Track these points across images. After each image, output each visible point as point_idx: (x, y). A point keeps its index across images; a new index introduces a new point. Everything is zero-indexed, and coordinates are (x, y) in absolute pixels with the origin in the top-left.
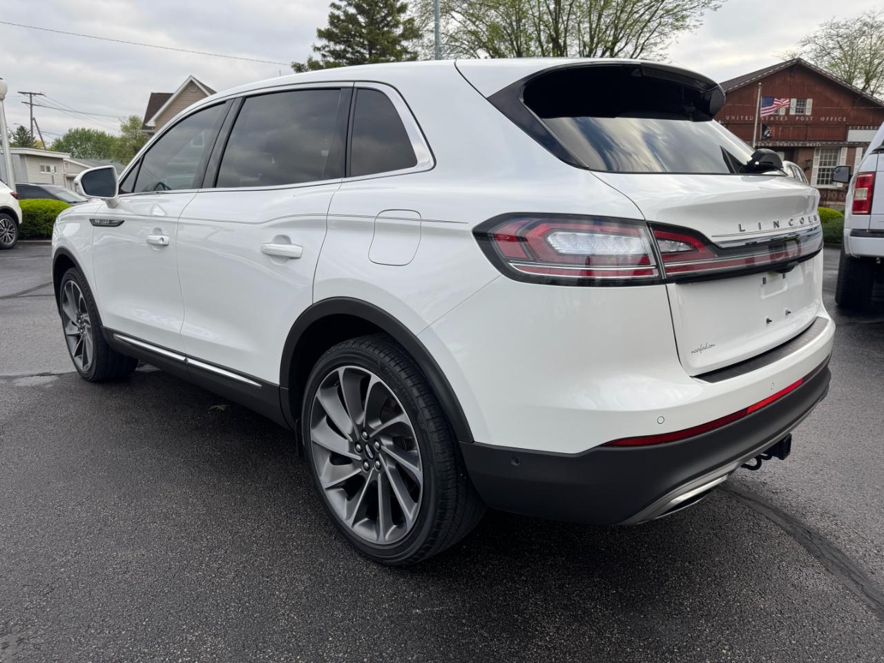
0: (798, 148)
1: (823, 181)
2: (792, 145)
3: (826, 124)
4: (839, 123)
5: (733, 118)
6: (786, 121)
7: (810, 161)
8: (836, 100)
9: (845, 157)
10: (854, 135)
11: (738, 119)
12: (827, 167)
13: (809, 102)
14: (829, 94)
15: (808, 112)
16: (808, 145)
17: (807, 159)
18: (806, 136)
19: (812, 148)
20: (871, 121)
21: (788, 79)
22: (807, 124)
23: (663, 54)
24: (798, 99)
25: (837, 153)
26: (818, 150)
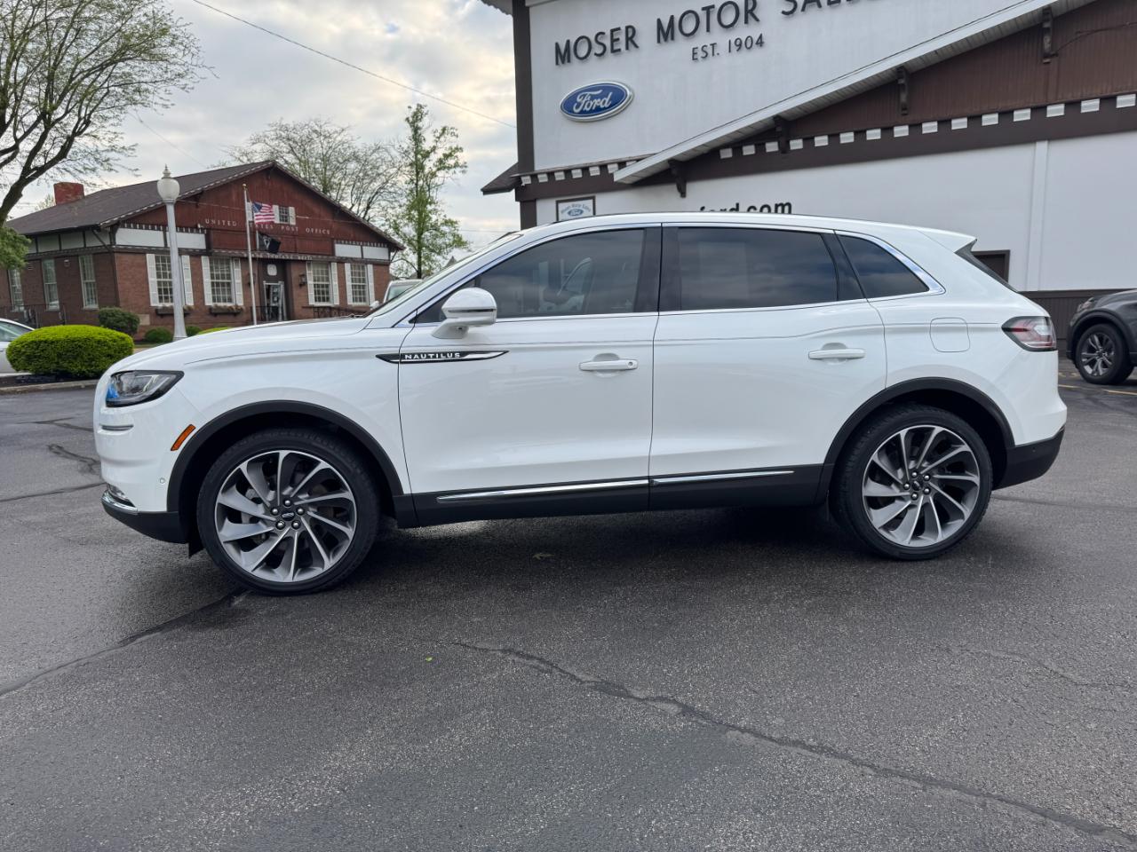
0: (290, 260)
1: (319, 298)
2: (283, 257)
3: (312, 237)
4: (324, 236)
5: (214, 222)
6: (272, 230)
7: (304, 275)
8: (316, 210)
9: (336, 272)
10: (342, 250)
11: (219, 223)
12: (321, 283)
13: (292, 210)
14: (309, 203)
15: (293, 222)
16: (299, 258)
17: (301, 274)
18: (296, 248)
19: (304, 262)
20: (352, 235)
21: (266, 182)
22: (294, 235)
23: (118, 131)
24: (280, 206)
25: (327, 268)
26: (309, 264)
